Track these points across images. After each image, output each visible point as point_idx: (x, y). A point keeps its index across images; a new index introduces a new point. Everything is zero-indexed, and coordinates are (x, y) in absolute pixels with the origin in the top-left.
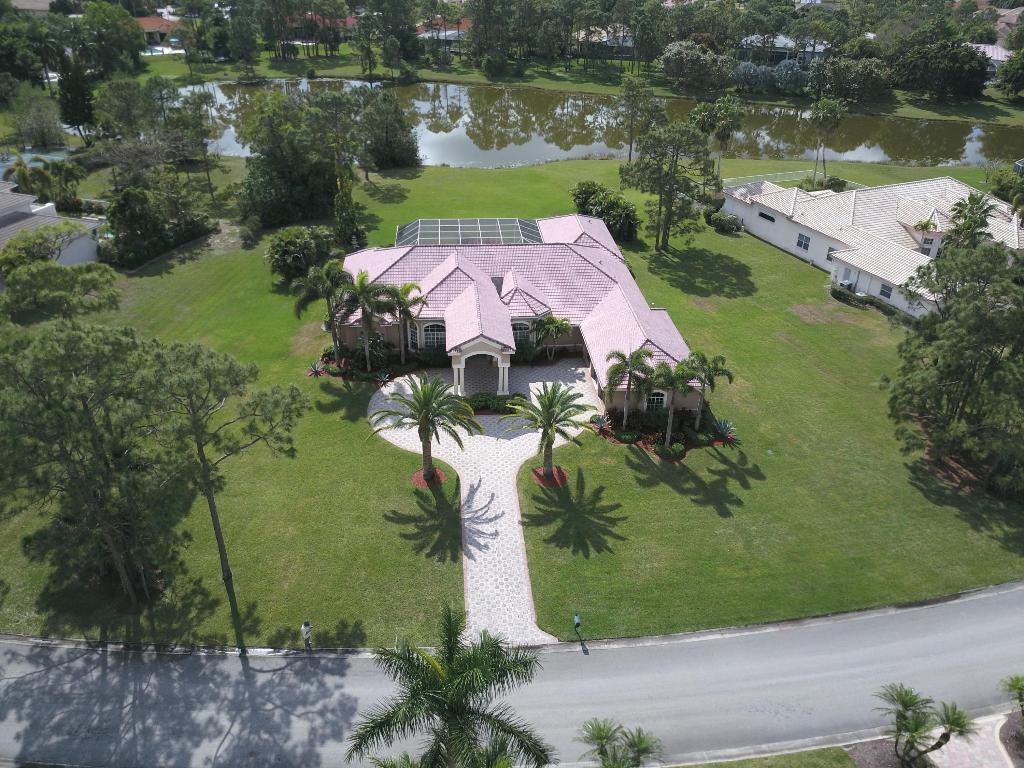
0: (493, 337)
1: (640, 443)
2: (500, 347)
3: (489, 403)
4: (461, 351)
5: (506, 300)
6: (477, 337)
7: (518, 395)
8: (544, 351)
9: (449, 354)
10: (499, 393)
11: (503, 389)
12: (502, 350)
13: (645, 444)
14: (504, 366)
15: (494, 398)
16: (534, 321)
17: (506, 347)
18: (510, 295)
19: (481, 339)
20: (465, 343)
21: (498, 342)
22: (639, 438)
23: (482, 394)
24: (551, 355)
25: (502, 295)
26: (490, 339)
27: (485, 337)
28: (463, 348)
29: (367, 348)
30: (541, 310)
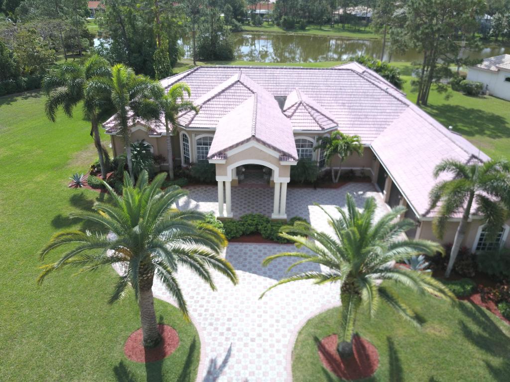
0: (269, 142)
1: (477, 298)
2: (277, 155)
3: (260, 227)
4: (225, 158)
5: (289, 113)
6: (248, 140)
7: (299, 219)
8: (328, 173)
9: (211, 162)
10: (275, 216)
11: (279, 212)
12: (280, 159)
13: (483, 300)
14: (281, 180)
15: (268, 221)
16: (320, 137)
17: (285, 156)
18: (294, 108)
19: (253, 143)
20: (231, 148)
21: (275, 149)
22: (474, 291)
23: (253, 216)
24: (336, 178)
25: (284, 109)
26: (264, 143)
27: (258, 140)
28: (230, 154)
29: (129, 158)
30: (328, 125)
